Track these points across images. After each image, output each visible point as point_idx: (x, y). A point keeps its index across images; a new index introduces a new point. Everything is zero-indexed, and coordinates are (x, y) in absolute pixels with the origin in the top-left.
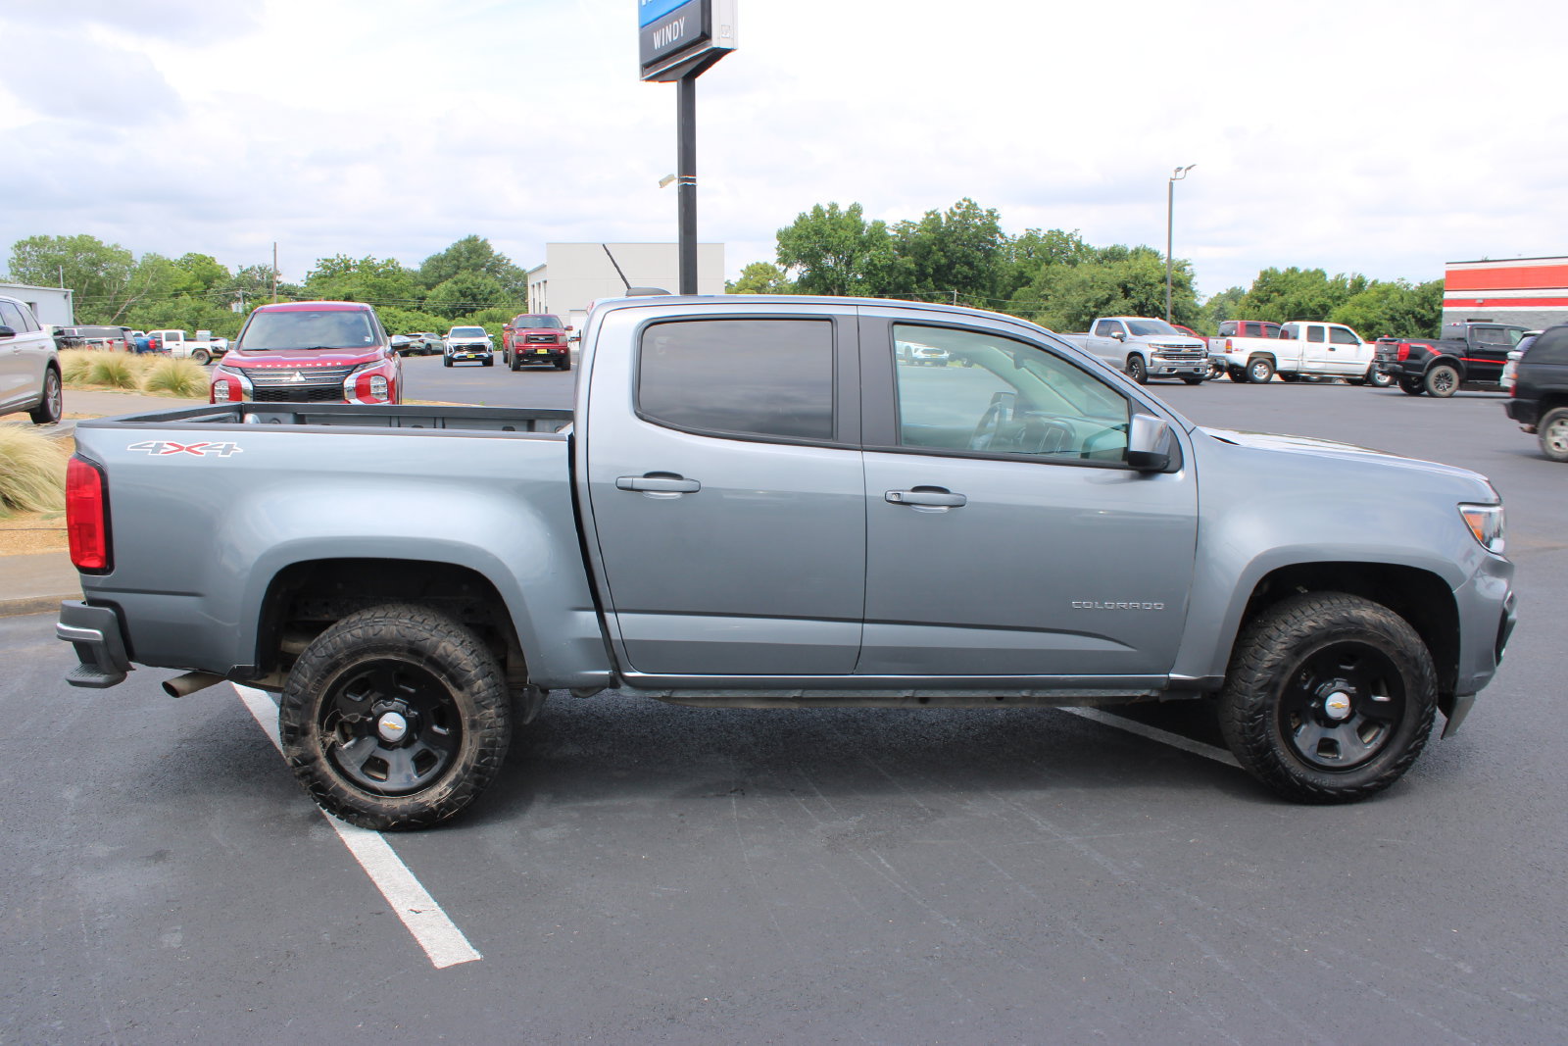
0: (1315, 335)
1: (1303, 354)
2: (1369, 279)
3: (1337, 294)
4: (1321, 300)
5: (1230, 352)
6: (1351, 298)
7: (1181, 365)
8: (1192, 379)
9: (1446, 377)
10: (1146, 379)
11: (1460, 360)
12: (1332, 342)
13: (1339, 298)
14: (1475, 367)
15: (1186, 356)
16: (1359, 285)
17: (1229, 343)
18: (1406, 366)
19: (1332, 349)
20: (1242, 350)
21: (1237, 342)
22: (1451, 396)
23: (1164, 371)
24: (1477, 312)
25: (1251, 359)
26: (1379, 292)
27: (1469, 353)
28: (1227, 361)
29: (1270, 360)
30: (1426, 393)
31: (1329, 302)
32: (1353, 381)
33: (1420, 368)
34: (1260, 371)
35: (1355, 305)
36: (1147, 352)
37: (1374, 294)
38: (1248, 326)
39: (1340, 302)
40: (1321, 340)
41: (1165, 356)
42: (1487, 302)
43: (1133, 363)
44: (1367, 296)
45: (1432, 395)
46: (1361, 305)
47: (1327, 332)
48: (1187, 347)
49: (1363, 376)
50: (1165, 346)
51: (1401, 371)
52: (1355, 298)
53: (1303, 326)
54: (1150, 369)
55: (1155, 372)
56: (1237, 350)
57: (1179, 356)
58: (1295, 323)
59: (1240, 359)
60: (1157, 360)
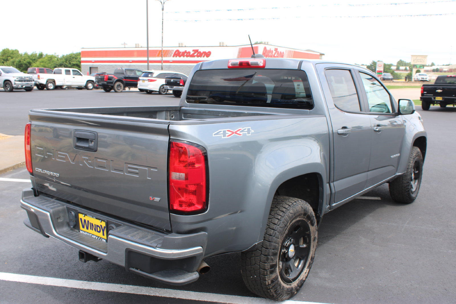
0: (68, 72)
1: (64, 79)
2: (44, 53)
3: (34, 58)
4: (28, 60)
5: (39, 79)
6: (39, 60)
7: (25, 84)
8: (29, 89)
9: (119, 86)
10: (13, 90)
11: (123, 80)
12: (74, 75)
13: (34, 60)
14: (128, 82)
15: (28, 81)
16: (41, 55)
17: (39, 76)
18: (108, 83)
19: (74, 77)
20: (43, 78)
21: (42, 75)
22: (121, 92)
23: (20, 86)
24: (93, 65)
25: (47, 81)
26: (48, 58)
27: (126, 78)
28: (39, 82)
29: (54, 82)
30: (112, 91)
31: (31, 61)
32: (80, 88)
33: (112, 83)
34: (51, 86)
35: (41, 62)
36: (12, 80)
37: (47, 58)
38: (40, 69)
39: (35, 61)
40: (70, 74)
41: (19, 81)
42: (96, 62)
43: (7, 84)
44: (44, 59)
45: (116, 92)
46: (43, 62)
47: (71, 72)
48: (27, 77)
49: (84, 86)
50: (19, 77)
51: (106, 84)
52: (40, 60)
53: (63, 69)
54: (14, 86)
55: (16, 87)
56: (42, 78)
57: (25, 81)
58: (60, 68)
59: (43, 81)
60: (16, 82)
